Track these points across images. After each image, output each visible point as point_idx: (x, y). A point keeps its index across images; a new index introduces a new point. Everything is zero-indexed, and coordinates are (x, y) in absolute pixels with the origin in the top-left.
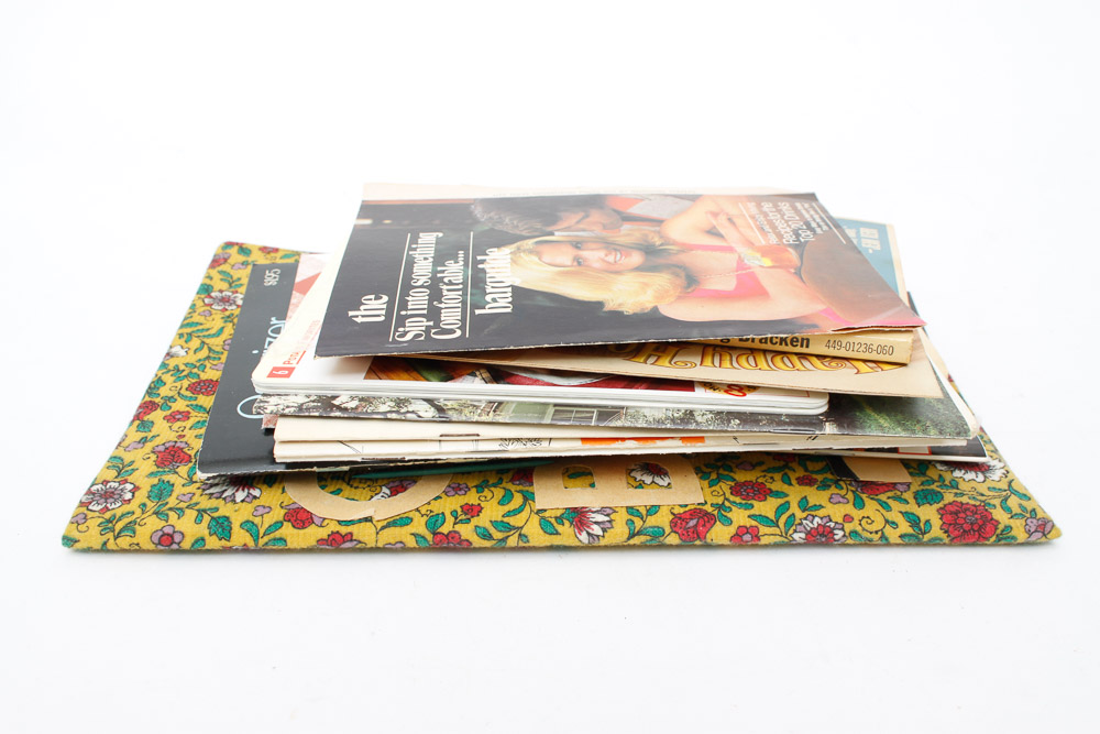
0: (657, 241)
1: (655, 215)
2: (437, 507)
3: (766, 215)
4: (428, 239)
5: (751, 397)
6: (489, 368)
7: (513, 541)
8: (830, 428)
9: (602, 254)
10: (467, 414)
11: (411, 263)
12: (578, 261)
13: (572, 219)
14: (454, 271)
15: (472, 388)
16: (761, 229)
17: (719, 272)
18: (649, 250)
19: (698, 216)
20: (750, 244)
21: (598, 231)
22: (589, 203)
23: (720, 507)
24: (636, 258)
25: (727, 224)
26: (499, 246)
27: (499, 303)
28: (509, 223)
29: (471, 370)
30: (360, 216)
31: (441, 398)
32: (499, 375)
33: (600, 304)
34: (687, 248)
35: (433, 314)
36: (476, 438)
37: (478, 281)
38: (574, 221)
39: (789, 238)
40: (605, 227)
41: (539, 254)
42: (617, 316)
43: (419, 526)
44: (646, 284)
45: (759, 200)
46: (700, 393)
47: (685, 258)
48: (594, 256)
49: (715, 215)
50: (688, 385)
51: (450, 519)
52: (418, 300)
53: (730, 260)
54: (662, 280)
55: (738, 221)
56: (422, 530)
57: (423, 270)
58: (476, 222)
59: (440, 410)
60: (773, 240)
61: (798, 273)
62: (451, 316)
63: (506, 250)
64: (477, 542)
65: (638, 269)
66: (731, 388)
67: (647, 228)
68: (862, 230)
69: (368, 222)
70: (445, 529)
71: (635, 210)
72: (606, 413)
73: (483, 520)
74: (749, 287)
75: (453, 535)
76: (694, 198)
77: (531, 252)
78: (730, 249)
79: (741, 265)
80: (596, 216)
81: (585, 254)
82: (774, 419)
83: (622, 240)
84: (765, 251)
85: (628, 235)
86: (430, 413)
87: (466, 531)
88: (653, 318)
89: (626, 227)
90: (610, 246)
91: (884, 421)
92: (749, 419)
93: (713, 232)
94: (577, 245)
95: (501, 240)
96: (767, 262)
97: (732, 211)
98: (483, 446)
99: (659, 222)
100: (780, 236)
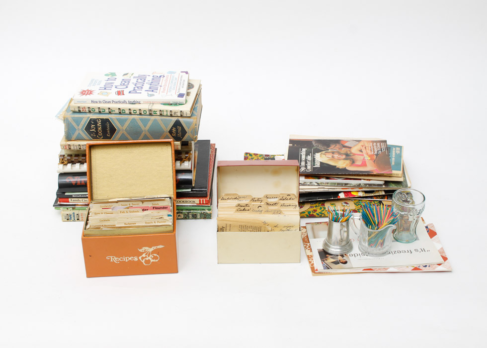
0: (349, 153)
1: (350, 146)
2: (309, 210)
3: (373, 146)
4: (304, 150)
5: (371, 181)
6: (326, 177)
7: (323, 216)
8: (384, 186)
9: (337, 155)
10: (322, 184)
11: (301, 156)
12: (333, 157)
13: (333, 146)
14: (309, 158)
15: (323, 180)
16: (371, 150)
17: (359, 160)
18: (347, 155)
19: (359, 146)
20: (367, 154)
21: (338, 150)
22: (337, 142)
23: (358, 209)
24: (344, 157)
25: (364, 149)
26: (318, 152)
27: (318, 165)
28: (320, 147)
29: (323, 177)
30: (290, 143)
31: (319, 182)
32: (327, 178)
33: (336, 166)
34: (354, 155)
35: (306, 166)
36: (324, 188)
37: (314, 160)
38: (333, 147)
39: (376, 153)
40: (339, 149)
41: (325, 155)
42: (338, 169)
43: (307, 213)
44: (344, 163)
45: (373, 142)
46: (362, 181)
47: (353, 157)
48: (336, 156)
49: (363, 146)
50: (360, 179)
51: (312, 212)
52: (303, 163)
53: (362, 157)
54: (348, 162)
55: (367, 148)
56: (307, 214)
57: (303, 157)
58: (313, 146)
59: (318, 184)
60: (373, 153)
61: (374, 162)
62: (309, 167)
63: (319, 154)
64: (317, 216)
65: (344, 159)
66: (367, 180)
67: (348, 149)
68: (397, 148)
69: (291, 145)
70: (311, 214)
71: (346, 144)
72: (346, 184)
73: (317, 212)
74: (364, 164)
75: (313, 215)
76: (359, 141)
77: (324, 154)
78: (363, 155)
79: (364, 159)
80: (338, 146)
81: (334, 155)
82: (374, 185)
83: (342, 152)
84: (370, 156)
85: (344, 150)
86: (316, 184)
87: (315, 214)
88: (345, 170)
89: (344, 149)
90: (339, 153)
91: (393, 185)
92: (370, 185)
93: (361, 151)
94: (333, 153)
95: (318, 151)
96: (369, 158)
97: (366, 145)
98: (325, 190)
99: (350, 148)
100: (374, 152)
